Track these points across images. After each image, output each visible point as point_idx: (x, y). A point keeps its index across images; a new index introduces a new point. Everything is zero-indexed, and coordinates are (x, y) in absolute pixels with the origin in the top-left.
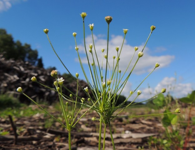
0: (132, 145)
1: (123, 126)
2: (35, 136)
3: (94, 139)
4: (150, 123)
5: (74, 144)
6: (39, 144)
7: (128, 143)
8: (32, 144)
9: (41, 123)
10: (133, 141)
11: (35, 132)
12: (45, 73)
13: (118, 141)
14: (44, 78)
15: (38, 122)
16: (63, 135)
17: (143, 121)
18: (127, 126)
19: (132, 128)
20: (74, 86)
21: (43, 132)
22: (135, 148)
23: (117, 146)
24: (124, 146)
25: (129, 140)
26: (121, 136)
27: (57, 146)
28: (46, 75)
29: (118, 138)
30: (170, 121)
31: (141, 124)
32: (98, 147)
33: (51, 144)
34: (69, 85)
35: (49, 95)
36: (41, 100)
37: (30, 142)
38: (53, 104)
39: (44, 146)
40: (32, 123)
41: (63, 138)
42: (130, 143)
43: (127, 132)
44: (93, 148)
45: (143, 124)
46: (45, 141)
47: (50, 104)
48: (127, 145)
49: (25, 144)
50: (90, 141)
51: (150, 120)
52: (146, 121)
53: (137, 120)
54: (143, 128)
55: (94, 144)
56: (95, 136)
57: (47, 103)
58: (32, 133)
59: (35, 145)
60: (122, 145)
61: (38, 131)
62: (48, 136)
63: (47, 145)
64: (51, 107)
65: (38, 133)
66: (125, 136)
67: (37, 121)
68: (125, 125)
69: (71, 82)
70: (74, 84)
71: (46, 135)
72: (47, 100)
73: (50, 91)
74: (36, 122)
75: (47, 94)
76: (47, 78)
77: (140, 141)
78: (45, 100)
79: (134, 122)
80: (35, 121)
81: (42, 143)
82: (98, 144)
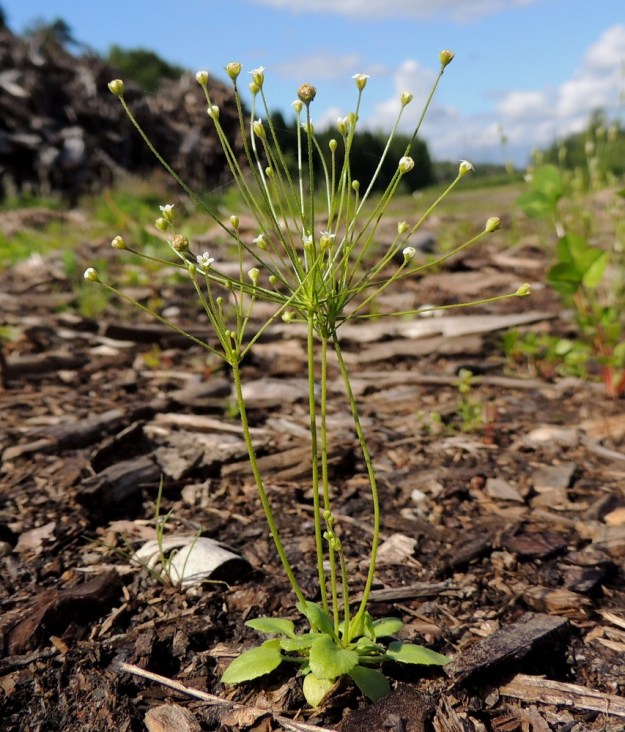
0: (442, 362)
1: (410, 284)
2: (62, 353)
3: (291, 348)
4: (532, 264)
5: (214, 372)
6: (85, 379)
7: (426, 356)
8: (60, 382)
9: (62, 298)
10: (446, 348)
11: (53, 339)
12: (17, 55)
13: (387, 351)
14: (20, 82)
15: (48, 292)
16: (164, 341)
17: (502, 259)
18: (428, 282)
19: (447, 292)
20: (169, 106)
21: (87, 335)
22: (449, 375)
23: (384, 369)
24: (409, 368)
25: (429, 346)
26: (397, 330)
27: (155, 383)
28: (26, 65)
29: (387, 339)
30: (581, 276)
31: (491, 271)
32: (306, 377)
33: (129, 377)
34: (146, 108)
35: (58, 162)
36: (27, 187)
37: (52, 375)
38: (84, 201)
39: (106, 387)
40: (25, 299)
41: (170, 353)
42: (433, 357)
43: (426, 310)
44: (288, 384)
45: (500, 269)
46: (105, 368)
47: (73, 204)
48: (422, 363)
49: (37, 384)
50: (277, 356)
51: (533, 251)
52: (515, 255)
53: (476, 252)
54: (496, 289)
55: (291, 367)
56: (293, 338)
57: (56, 198)
58: (44, 342)
59: (71, 385)
60: (402, 366)
61: (66, 334)
62: (109, 348)
63: (119, 382)
64: (77, 216)
65: (68, 340)
66: (414, 329)
67: (42, 288)
68: (418, 278)
69: (153, 87)
70: (169, 97)
71: (99, 345)
72: (55, 185)
73: (60, 145)
74: (38, 293)
75: (48, 156)
76: (31, 79)
77: (475, 345)
78: (45, 187)
79: (459, 267)
80: (32, 289)
81: (96, 377)
82: (305, 365)
